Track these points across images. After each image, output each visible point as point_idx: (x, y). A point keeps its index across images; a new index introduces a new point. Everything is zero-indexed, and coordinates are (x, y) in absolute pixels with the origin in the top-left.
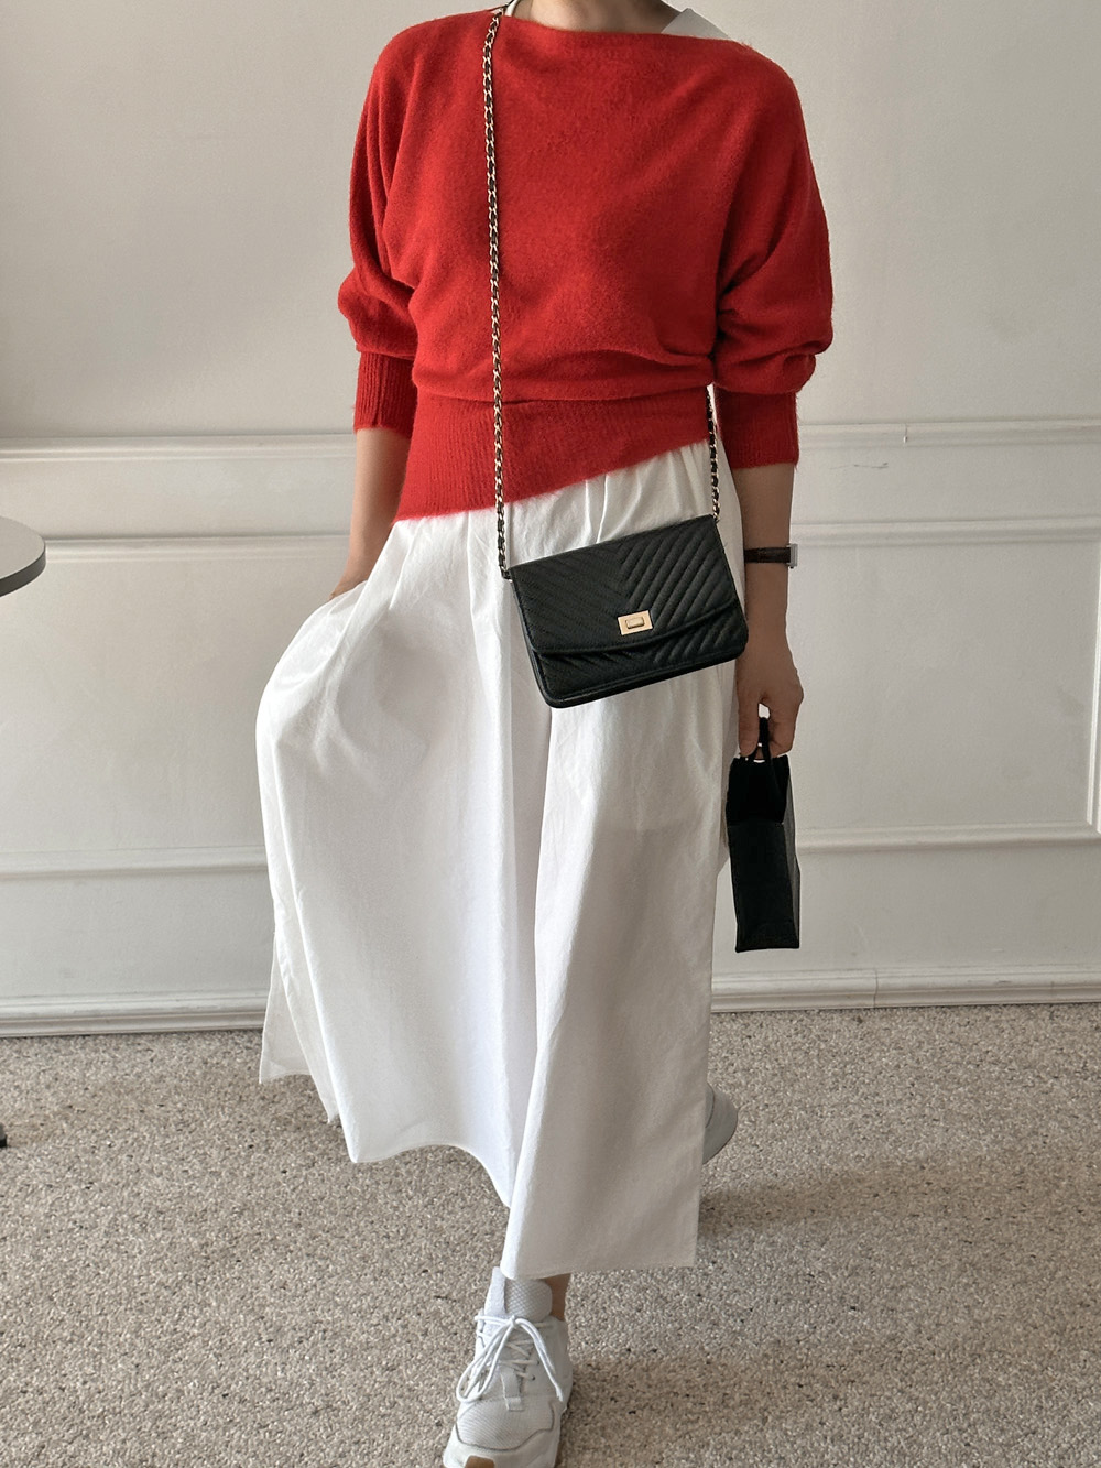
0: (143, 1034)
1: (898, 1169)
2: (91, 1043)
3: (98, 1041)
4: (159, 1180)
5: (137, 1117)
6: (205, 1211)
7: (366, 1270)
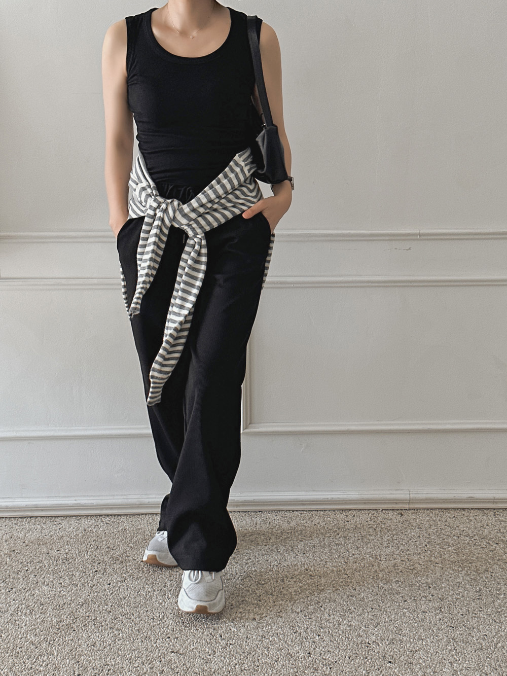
0: (59, 516)
1: (417, 588)
2: (33, 521)
3: (37, 520)
4: (46, 588)
5: (44, 556)
6: (65, 604)
7: (139, 637)
